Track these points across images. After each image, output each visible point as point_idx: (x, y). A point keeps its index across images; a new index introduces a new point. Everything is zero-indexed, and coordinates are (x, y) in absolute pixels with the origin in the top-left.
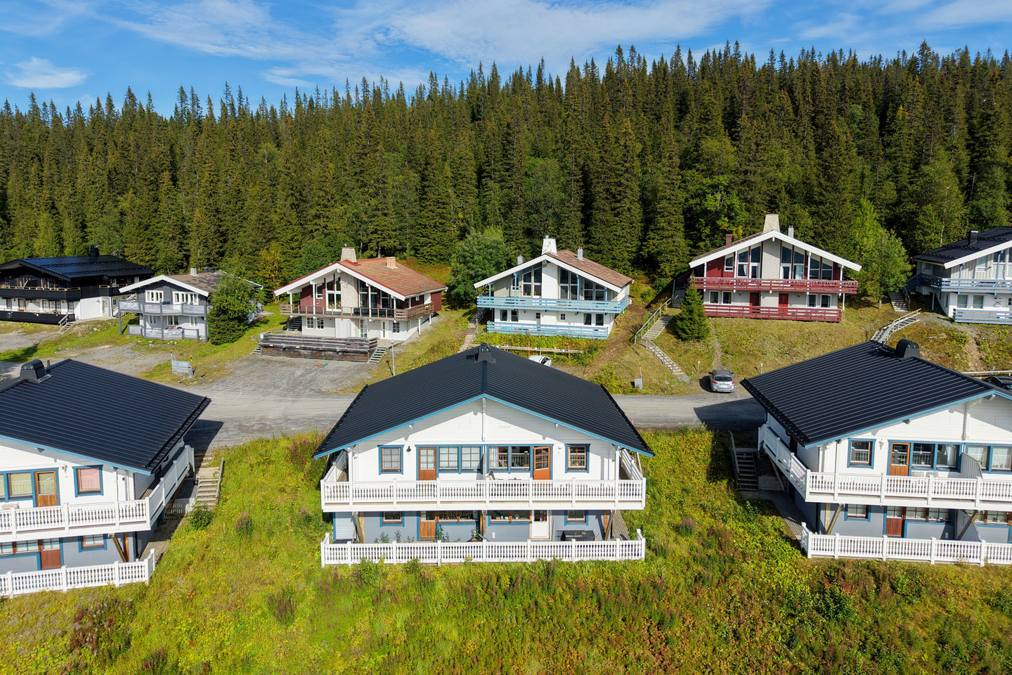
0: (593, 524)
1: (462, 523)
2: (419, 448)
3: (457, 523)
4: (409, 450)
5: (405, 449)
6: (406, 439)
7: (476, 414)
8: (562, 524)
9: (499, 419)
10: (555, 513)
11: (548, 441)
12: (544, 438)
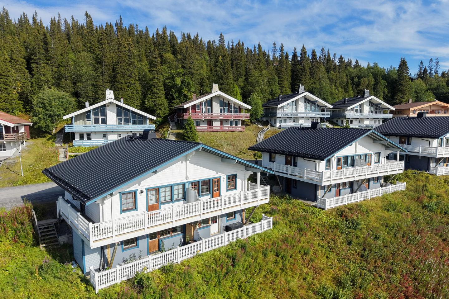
0: (238, 219)
1: (174, 236)
2: (148, 190)
3: (172, 236)
4: (142, 192)
5: (139, 192)
6: (139, 185)
7: (182, 163)
8: (225, 222)
9: (195, 164)
10: (222, 216)
11: (219, 175)
12: (217, 173)
